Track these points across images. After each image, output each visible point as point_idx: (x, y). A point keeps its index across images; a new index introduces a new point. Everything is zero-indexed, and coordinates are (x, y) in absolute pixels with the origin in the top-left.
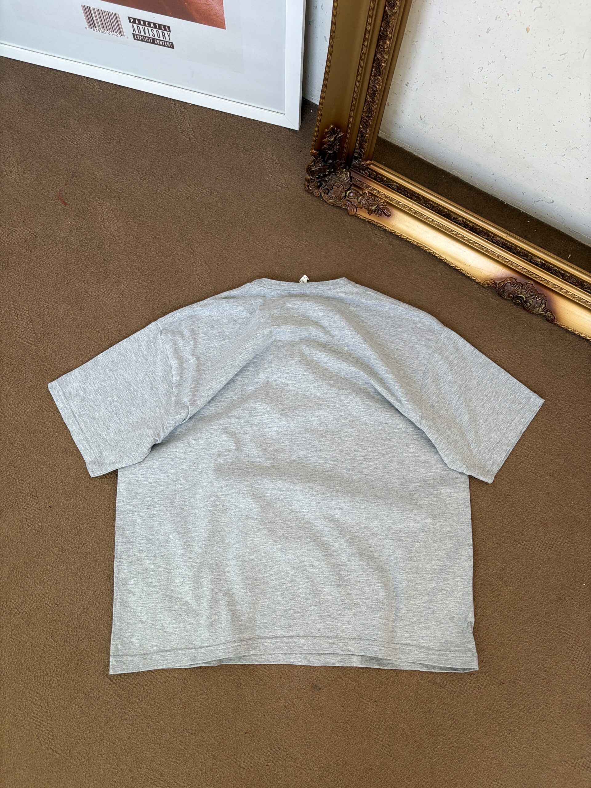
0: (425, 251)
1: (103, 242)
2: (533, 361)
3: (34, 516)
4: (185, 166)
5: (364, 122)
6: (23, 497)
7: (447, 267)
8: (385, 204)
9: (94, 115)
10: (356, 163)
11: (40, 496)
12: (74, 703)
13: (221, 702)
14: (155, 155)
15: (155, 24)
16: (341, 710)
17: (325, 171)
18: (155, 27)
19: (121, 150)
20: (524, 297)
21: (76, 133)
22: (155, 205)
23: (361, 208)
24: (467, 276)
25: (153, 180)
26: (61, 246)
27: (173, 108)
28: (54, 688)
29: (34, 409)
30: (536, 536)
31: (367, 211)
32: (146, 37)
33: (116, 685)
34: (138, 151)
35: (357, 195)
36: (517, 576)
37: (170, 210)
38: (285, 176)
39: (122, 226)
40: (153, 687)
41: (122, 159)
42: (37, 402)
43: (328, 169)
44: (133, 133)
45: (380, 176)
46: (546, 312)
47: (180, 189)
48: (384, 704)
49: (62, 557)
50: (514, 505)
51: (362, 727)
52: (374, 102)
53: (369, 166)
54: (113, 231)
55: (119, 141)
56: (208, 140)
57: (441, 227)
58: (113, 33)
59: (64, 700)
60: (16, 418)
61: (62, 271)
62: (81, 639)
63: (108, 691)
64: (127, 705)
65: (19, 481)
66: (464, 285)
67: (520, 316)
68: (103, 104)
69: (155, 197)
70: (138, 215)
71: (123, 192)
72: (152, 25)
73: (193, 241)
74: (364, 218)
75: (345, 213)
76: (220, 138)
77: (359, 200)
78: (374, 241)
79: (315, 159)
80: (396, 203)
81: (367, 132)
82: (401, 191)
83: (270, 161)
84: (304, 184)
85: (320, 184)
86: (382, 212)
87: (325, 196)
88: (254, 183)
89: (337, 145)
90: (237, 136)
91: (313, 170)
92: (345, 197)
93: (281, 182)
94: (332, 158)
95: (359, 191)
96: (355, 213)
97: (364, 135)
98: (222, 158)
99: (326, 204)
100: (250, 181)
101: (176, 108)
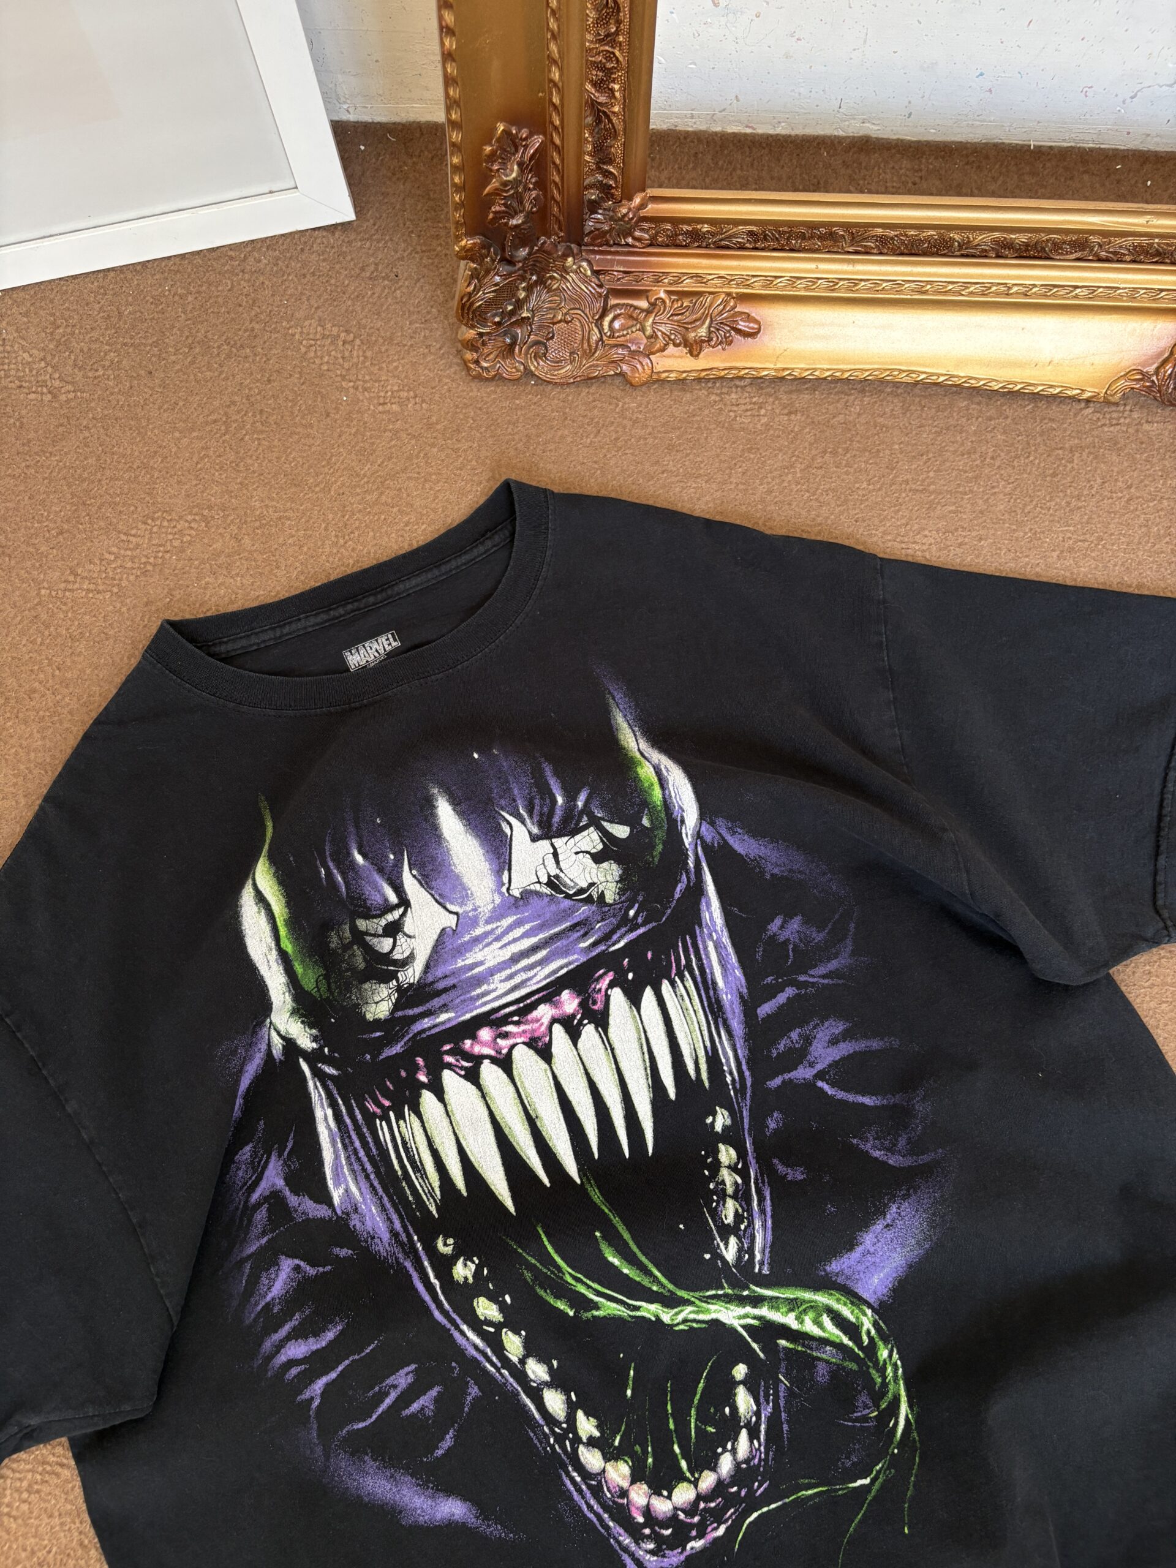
5: (599, 66)
7: (981, 397)
8: (732, 302)
10: (598, 221)
17: (516, 290)
23: (663, 350)
24: (1052, 395)
31: (685, 351)
35: (632, 316)
38: (391, 368)
43: (523, 278)
56: (109, 372)
66: (1055, 424)
74: (684, 375)
75: (618, 387)
76: (142, 347)
77: (648, 328)
78: (742, 425)
79: (478, 267)
80: (763, 286)
81: (614, 97)
82: (767, 244)
83: (324, 346)
84: (458, 364)
85: (511, 339)
86: (729, 331)
87: (539, 367)
88: (313, 432)
89: (529, 189)
90: (189, 319)
91: (480, 306)
92: (601, 339)
93: (389, 388)
94: (524, 238)
95: (636, 303)
96: (649, 372)
97: (604, 113)
98: (181, 403)
99: (552, 390)
100: (299, 430)
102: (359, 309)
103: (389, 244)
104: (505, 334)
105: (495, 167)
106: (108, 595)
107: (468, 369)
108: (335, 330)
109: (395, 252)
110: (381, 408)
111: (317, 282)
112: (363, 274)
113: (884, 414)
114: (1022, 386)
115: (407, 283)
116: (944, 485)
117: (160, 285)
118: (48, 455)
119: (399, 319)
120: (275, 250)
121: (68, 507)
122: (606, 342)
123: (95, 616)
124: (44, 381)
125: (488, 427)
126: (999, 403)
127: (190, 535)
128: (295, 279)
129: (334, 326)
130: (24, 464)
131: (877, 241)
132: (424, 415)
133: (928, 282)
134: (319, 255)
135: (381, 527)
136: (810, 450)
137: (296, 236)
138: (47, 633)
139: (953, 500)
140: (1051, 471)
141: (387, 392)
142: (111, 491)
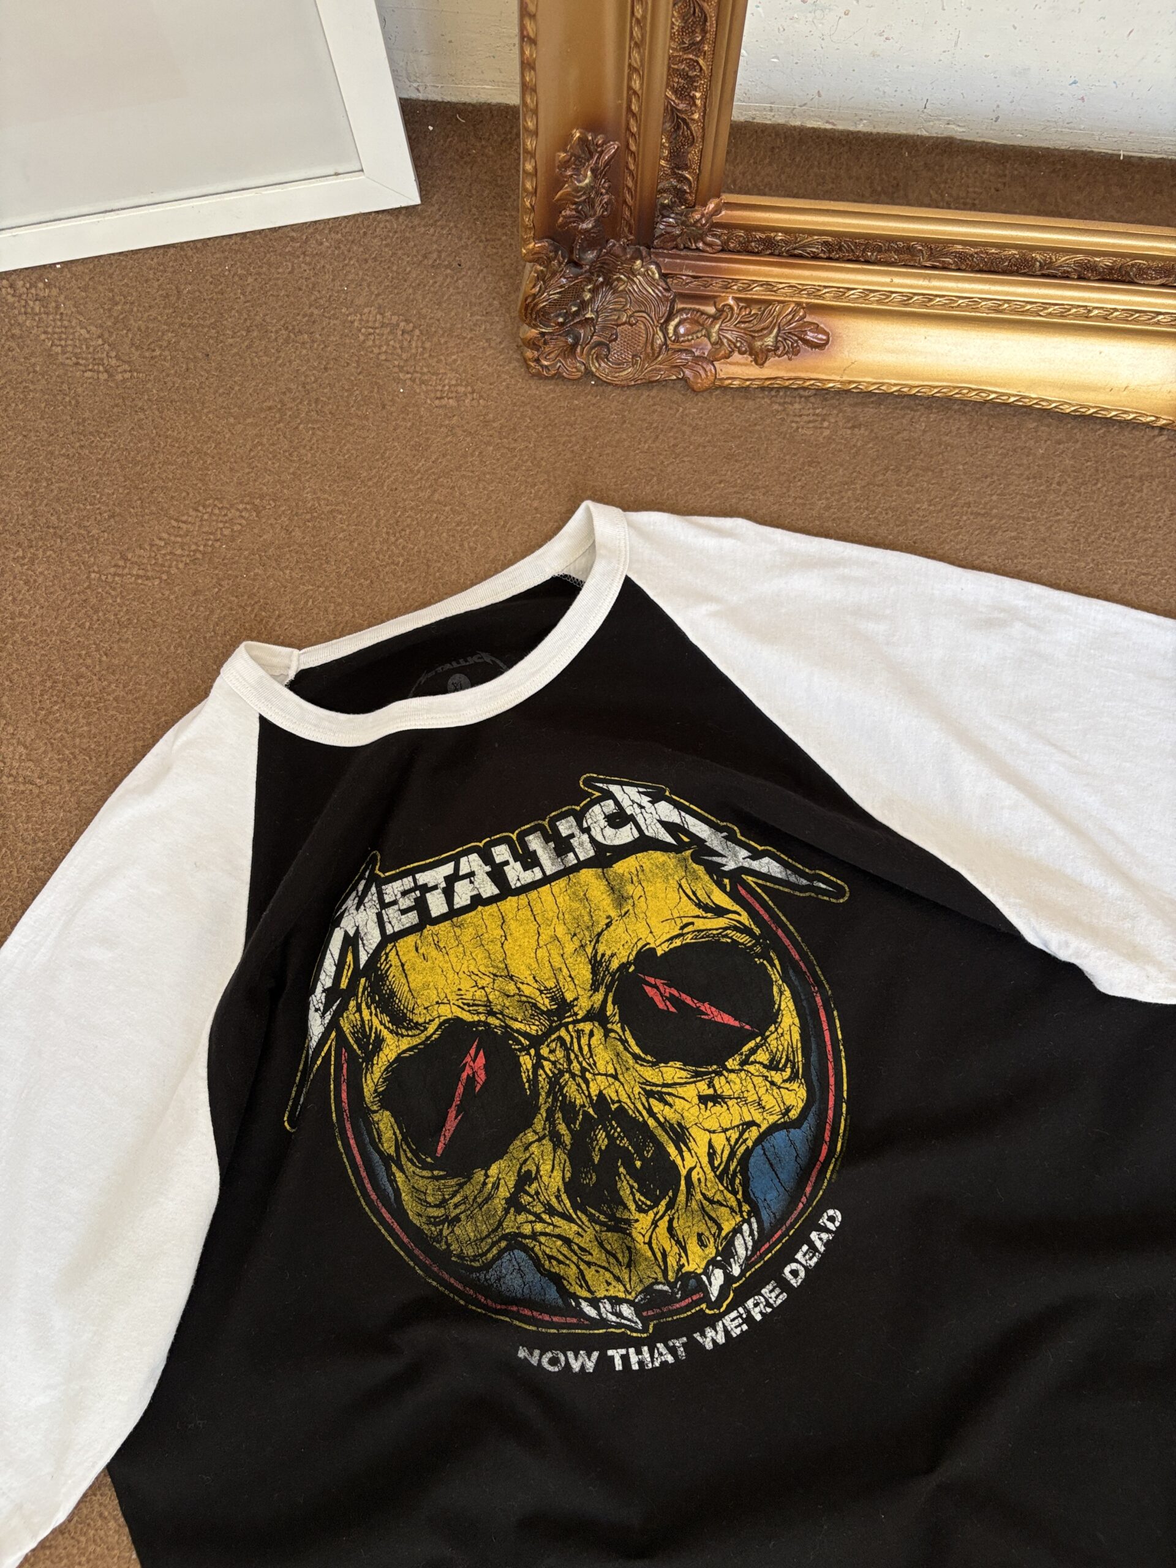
0: (964, 403)
4: (136, 464)
8: (802, 312)
10: (669, 225)
17: (581, 292)
22: (107, 626)
23: (729, 356)
25: (62, 550)
27: (10, 299)
31: (750, 359)
35: (699, 322)
38: (450, 360)
39: (38, 737)
43: (589, 281)
45: (759, 235)
47: (157, 542)
54: (16, 764)
56: (167, 353)
66: (1126, 452)
69: (93, 601)
70: (68, 679)
74: (748, 383)
75: (679, 391)
76: (200, 329)
77: (714, 334)
78: (804, 437)
79: (544, 269)
80: (834, 297)
81: (695, 104)
82: (841, 254)
83: (383, 335)
84: (518, 360)
85: (573, 339)
86: (796, 342)
87: (601, 369)
88: (368, 424)
89: (602, 194)
90: (248, 301)
91: (544, 306)
92: (665, 343)
93: (447, 381)
94: (594, 241)
95: (702, 308)
96: (712, 378)
97: (684, 120)
98: (237, 388)
99: (612, 392)
100: (354, 421)
101: (20, 296)
102: (420, 298)
103: (454, 231)
104: (567, 334)
105: (569, 173)
106: (157, 582)
107: (528, 367)
108: (395, 319)
109: (460, 239)
110: (437, 402)
111: (378, 268)
112: (426, 262)
113: (950, 432)
114: (1095, 410)
115: (469, 272)
116: (1007, 510)
117: (220, 264)
118: (102, 435)
119: (460, 310)
120: (338, 232)
121: (121, 490)
122: (670, 346)
123: (143, 603)
124: (102, 359)
125: (545, 427)
126: (1069, 426)
127: (240, 524)
128: (357, 265)
129: (393, 314)
130: (78, 444)
131: (955, 257)
132: (481, 411)
133: (1006, 301)
134: (382, 240)
136: (872, 466)
137: (360, 219)
138: (95, 617)
139: (1015, 526)
140: (1118, 500)
141: (444, 386)
142: (164, 476)
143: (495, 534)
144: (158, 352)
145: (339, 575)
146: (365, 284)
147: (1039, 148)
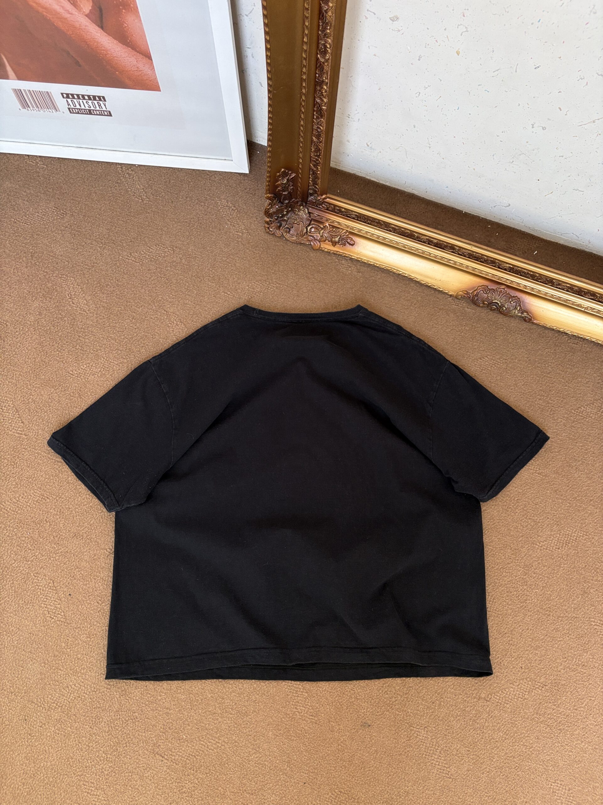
0: (394, 273)
1: (74, 319)
2: (518, 363)
3: (56, 607)
4: (142, 228)
5: (315, 161)
6: (40, 589)
7: (418, 285)
8: (348, 233)
9: (43, 192)
10: (312, 199)
11: (58, 586)
12: (130, 786)
13: (275, 758)
14: (111, 222)
15: (89, 96)
16: (394, 742)
17: (284, 211)
18: (90, 99)
19: (75, 223)
20: (499, 302)
21: (28, 213)
22: (120, 273)
23: (325, 241)
24: (440, 291)
25: (113, 248)
26: (33, 330)
27: (120, 172)
28: (107, 775)
29: (36, 499)
30: (551, 535)
31: (330, 243)
32: (82, 109)
33: (168, 760)
34: (93, 221)
35: (318, 229)
36: (540, 578)
37: (136, 275)
38: (244, 221)
39: (91, 299)
40: (205, 755)
41: (79, 231)
42: (38, 492)
43: (286, 209)
44: (85, 204)
45: (337, 208)
46: (522, 313)
47: (142, 252)
48: (434, 729)
49: (91, 643)
50: (525, 509)
51: (417, 755)
52: (321, 142)
53: (325, 200)
54: (82, 305)
55: (72, 214)
56: (161, 198)
57: (406, 248)
58: (48, 110)
59: (120, 785)
60: (19, 512)
61: (38, 355)
62: (125, 721)
63: (162, 768)
64: (183, 777)
65: (34, 574)
66: (438, 300)
67: (498, 320)
68: (49, 180)
69: (118, 264)
70: (104, 285)
71: (86, 265)
72: (86, 97)
73: (164, 302)
74: (330, 251)
75: (309, 248)
76: (173, 194)
77: (321, 234)
78: (342, 271)
79: (272, 202)
80: (358, 231)
81: (318, 169)
82: (360, 219)
83: (226, 209)
84: (264, 227)
85: (280, 224)
86: (345, 242)
87: (287, 235)
88: (214, 234)
89: (290, 186)
90: (189, 189)
91: (271, 213)
92: (307, 233)
94: (287, 198)
95: (320, 225)
96: (319, 247)
97: (316, 173)
98: (178, 214)
99: (288, 243)
100: (210, 232)
101: (123, 171)
102: (240, 200)
103: (256, 184)
104: (278, 222)
106: (138, 264)
107: (266, 229)
108: (231, 205)
109: (257, 186)
110: (236, 233)
111: (230, 189)
112: (245, 191)
113: (387, 281)
114: (431, 285)
115: (257, 197)
117: (184, 177)
118: (135, 217)
119: (251, 207)
120: (222, 176)
121: (136, 235)
123: (132, 269)
124: (141, 195)
125: (266, 248)
126: (423, 288)
127: (168, 254)
128: (224, 187)
130: (127, 218)
131: (393, 229)
132: (248, 239)
133: (407, 245)
134: (234, 181)
135: (224, 269)
137: (229, 174)
138: (117, 269)
140: (431, 314)
141: (240, 229)
142: (149, 234)
143: (242, 276)
144: (158, 198)
145: (192, 276)
146: (225, 193)
147: (440, 204)
